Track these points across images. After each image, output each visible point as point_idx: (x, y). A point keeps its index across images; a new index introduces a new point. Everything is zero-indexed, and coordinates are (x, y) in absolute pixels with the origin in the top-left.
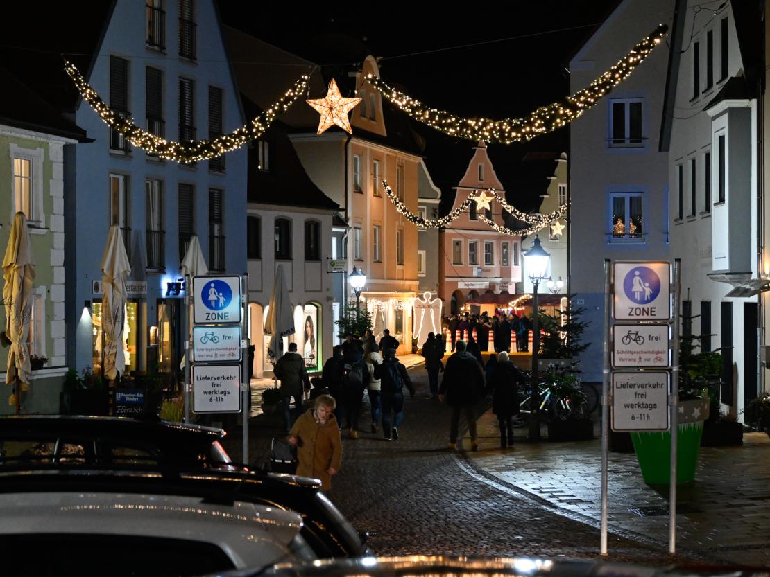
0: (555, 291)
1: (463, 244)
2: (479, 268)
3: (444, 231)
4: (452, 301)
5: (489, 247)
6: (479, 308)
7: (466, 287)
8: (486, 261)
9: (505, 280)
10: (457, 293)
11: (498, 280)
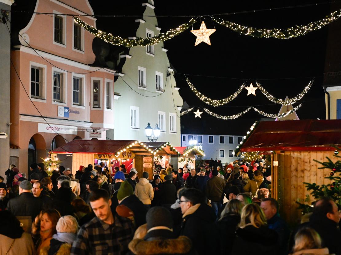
0: (152, 140)
1: (45, 72)
2: (65, 108)
3: (19, 49)
4: (30, 150)
5: (77, 83)
6: (71, 158)
7: (50, 131)
8: (74, 101)
9: (96, 125)
10: (36, 139)
11: (88, 126)
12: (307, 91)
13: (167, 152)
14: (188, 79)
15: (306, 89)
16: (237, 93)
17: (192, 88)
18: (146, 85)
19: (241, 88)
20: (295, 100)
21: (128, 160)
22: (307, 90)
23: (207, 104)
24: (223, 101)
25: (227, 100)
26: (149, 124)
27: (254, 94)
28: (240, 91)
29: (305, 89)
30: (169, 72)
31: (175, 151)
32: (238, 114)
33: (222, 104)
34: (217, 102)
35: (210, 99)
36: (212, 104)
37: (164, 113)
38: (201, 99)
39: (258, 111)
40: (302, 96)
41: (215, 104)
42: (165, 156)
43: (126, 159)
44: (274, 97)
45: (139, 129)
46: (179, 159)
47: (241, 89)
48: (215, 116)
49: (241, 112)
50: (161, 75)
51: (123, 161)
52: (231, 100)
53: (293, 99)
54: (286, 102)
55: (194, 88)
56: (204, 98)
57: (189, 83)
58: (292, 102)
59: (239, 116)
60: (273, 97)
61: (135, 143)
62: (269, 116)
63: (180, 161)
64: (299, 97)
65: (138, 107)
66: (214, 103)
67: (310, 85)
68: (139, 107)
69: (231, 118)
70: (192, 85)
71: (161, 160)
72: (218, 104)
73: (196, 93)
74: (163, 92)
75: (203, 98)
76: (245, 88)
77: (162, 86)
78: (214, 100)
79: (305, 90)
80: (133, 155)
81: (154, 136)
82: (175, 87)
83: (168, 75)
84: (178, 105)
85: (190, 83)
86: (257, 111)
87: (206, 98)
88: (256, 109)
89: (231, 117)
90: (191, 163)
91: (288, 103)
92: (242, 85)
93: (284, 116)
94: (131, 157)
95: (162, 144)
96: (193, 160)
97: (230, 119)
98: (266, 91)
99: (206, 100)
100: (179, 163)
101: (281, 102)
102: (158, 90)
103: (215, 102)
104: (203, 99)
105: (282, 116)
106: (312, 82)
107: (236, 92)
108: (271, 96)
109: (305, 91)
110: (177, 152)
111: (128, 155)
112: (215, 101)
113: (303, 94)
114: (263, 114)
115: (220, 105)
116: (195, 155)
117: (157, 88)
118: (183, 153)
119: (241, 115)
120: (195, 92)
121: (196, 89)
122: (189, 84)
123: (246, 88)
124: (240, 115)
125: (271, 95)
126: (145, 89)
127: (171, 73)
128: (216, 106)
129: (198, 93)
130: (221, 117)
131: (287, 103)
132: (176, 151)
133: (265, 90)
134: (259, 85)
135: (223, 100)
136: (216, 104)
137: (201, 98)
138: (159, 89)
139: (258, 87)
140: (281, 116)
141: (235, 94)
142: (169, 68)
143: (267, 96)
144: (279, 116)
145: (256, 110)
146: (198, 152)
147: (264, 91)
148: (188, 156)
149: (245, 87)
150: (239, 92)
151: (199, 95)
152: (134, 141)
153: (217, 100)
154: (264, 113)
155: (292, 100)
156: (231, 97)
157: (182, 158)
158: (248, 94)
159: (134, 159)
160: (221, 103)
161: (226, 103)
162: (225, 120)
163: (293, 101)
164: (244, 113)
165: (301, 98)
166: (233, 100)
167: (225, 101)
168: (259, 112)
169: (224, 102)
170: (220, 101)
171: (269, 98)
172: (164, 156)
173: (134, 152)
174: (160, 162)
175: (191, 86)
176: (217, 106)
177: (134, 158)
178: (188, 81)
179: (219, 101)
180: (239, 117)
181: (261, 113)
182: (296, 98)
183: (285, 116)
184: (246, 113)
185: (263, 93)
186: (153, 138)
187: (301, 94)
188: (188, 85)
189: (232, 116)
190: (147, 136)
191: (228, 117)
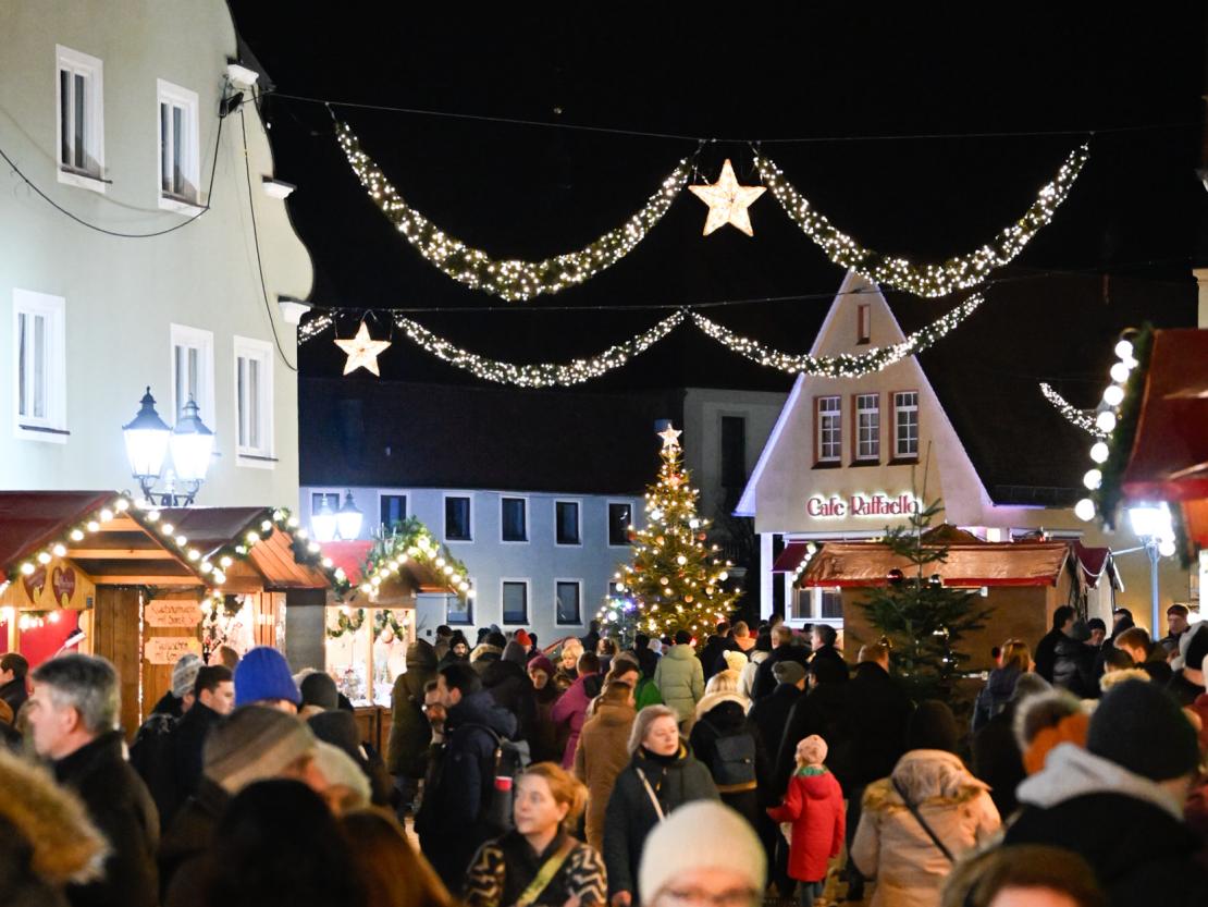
12: (1051, 213)
13: (270, 571)
14: (349, 135)
15: (1043, 202)
16: (645, 221)
17: (375, 187)
18: (102, 164)
19: (664, 190)
20: (980, 266)
21: (54, 617)
22: (1050, 205)
23: (464, 284)
24: (559, 269)
25: (582, 263)
26: (148, 400)
27: (744, 224)
28: (661, 208)
29: (1039, 198)
30: (231, 86)
31: (320, 568)
32: (606, 354)
33: (556, 287)
34: (522, 275)
35: (479, 255)
36: (495, 283)
37: (200, 339)
38: (425, 254)
39: (722, 338)
40: (1024, 240)
41: (509, 286)
42: (257, 597)
43: (41, 613)
44: (860, 245)
45: (67, 433)
46: (332, 615)
47: (664, 196)
48: (468, 364)
49: (622, 344)
50: (190, 102)
51: (29, 623)
52: (606, 260)
53: (969, 261)
54: (933, 278)
55: (388, 190)
56: (449, 249)
57: (357, 159)
58: (965, 278)
59: (611, 364)
60: (852, 244)
61: (113, 510)
62: (792, 364)
63: (337, 628)
64: (1006, 246)
65: (56, 298)
66: (507, 278)
67: (1069, 177)
68: (62, 300)
69: (563, 376)
70: (375, 170)
71: (233, 620)
72: (530, 282)
73: (398, 216)
74: (198, 211)
75: (440, 248)
76: (690, 192)
77: (193, 175)
78: (507, 259)
79: (1039, 206)
80: (84, 587)
81: (175, 475)
82: (266, 179)
83: (230, 104)
84: (286, 292)
85: (364, 158)
86: (717, 335)
87: (458, 246)
88: (714, 321)
89: (563, 369)
90: (396, 640)
91: (945, 284)
92: (669, 173)
93: (877, 366)
94: (70, 596)
95: (247, 521)
96: (406, 622)
97: (558, 386)
98: (811, 209)
99: (457, 262)
100: (330, 644)
101: (901, 275)
102: (171, 197)
103: (513, 270)
104: (443, 251)
105: (867, 364)
106: (1077, 158)
107: (637, 212)
108: (846, 239)
109: (1038, 212)
110: (330, 574)
111: (55, 589)
112: (511, 268)
113: (1025, 231)
114: (756, 354)
115: (543, 293)
116: (413, 595)
117: (165, 185)
118: (361, 582)
119: (622, 358)
120: (389, 211)
121: (398, 192)
122: (352, 160)
123: (697, 190)
124: (614, 356)
125: (843, 232)
126: (100, 187)
127: (248, 96)
128: (518, 295)
129: (410, 217)
130: (501, 369)
131: (934, 285)
132: (327, 563)
133: (806, 203)
134: (770, 170)
135: (562, 260)
136: (517, 287)
137: (426, 246)
138: (177, 190)
139: (765, 183)
140: (860, 366)
141: (630, 229)
142: (231, 61)
143: (817, 240)
144: (850, 368)
145: (710, 328)
146: (439, 572)
147: (803, 208)
148: (380, 597)
149: (690, 182)
150: (652, 214)
151: (413, 229)
152: (108, 498)
153: (526, 258)
154: (761, 346)
155: (965, 265)
156: (609, 241)
157: (348, 610)
158: (709, 229)
159: (86, 613)
160: (549, 277)
161: (578, 278)
162: (529, 389)
163: (971, 270)
164: (644, 347)
165: (1016, 251)
166: (619, 260)
167: (571, 269)
168: (728, 340)
169: (564, 276)
170: (544, 265)
171: (833, 248)
172: (248, 598)
173: (91, 568)
174: (227, 633)
175: (368, 172)
176: (524, 295)
177: (90, 607)
178: (348, 142)
179: (537, 270)
180: (609, 371)
181: (741, 348)
182: (987, 251)
183: (881, 367)
184: (652, 347)
185: (794, 223)
186: (168, 490)
187: (1017, 231)
188: (350, 165)
189: (568, 363)
190: (136, 477)
191: (543, 371)
